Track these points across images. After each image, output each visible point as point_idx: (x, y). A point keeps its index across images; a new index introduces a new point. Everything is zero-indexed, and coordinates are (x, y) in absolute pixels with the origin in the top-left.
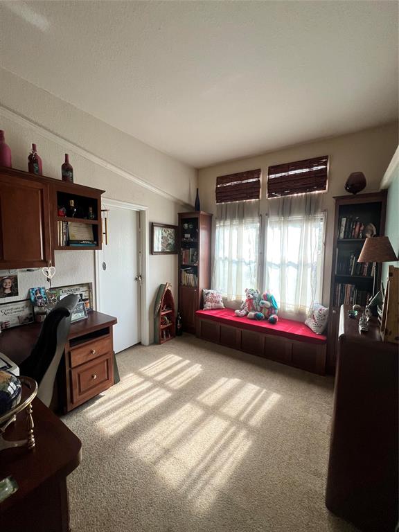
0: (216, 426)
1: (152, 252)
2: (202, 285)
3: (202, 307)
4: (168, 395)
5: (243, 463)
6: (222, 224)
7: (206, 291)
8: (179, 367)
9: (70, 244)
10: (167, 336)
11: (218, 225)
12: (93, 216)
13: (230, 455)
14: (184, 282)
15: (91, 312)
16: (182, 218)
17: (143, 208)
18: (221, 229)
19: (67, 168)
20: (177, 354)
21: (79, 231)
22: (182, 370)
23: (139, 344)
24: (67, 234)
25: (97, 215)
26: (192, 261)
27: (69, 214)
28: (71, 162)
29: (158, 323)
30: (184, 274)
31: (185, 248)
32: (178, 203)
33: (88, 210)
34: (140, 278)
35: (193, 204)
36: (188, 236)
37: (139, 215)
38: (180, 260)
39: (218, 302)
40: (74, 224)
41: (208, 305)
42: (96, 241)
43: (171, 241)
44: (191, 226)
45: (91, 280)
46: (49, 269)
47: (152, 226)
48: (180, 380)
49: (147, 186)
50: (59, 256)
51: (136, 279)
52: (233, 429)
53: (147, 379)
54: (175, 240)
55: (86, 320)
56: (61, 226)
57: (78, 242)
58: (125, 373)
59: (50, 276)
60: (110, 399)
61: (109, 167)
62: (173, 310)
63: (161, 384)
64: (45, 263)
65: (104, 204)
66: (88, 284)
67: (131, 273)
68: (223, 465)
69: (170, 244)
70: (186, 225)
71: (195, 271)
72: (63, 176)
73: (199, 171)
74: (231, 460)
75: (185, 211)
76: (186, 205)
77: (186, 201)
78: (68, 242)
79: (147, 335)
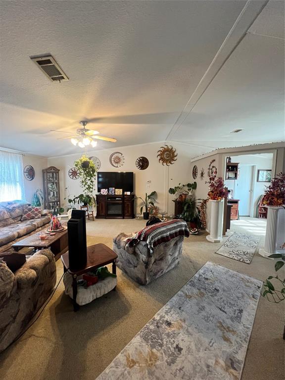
1: (258, 181)
10: (263, 217)
17: (255, 165)
21: (231, 175)
23: (249, 216)
25: (237, 170)
29: (258, 210)
33: (234, 169)
34: (251, 191)
37: (253, 167)
40: (230, 173)
42: (236, 177)
43: (269, 177)
45: (233, 189)
47: (259, 171)
57: (231, 178)
65: (239, 166)
67: (248, 189)
78: (228, 178)
79: (253, 213)
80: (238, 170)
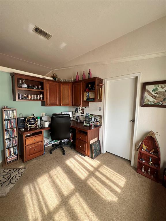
9: (87, 100)
12: (94, 89)
13: (33, 204)
17: (137, 75)
23: (130, 161)
24: (87, 96)
40: (90, 93)
48: (95, 184)
51: (132, 121)
52: (46, 212)
53: (96, 169)
56: (85, 94)
66: (101, 116)
68: (32, 199)
74: (31, 204)
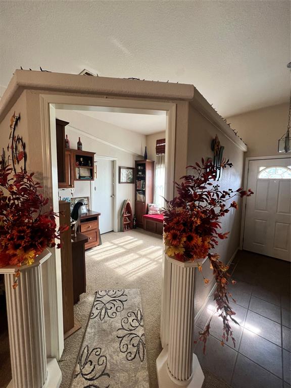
0: (143, 261)
1: (120, 182)
2: (148, 201)
3: (147, 213)
4: (124, 250)
5: (151, 271)
6: (159, 167)
7: (150, 204)
8: (131, 241)
9: (81, 178)
10: (128, 228)
11: (157, 167)
12: (90, 165)
14: (138, 199)
15: (89, 210)
16: (138, 163)
17: (115, 159)
18: (159, 169)
19: (79, 144)
20: (131, 236)
21: (84, 172)
22: (133, 242)
23: (113, 231)
24: (79, 173)
25: (92, 165)
26: (142, 187)
27: (80, 165)
28: (81, 141)
29: (123, 220)
30: (138, 195)
31: (139, 180)
32: (134, 155)
33: (88, 162)
34: (113, 196)
35: (144, 155)
36: (140, 173)
37: (113, 162)
38: (136, 187)
39: (157, 211)
40: (82, 169)
41: (151, 212)
42: (91, 177)
43: (131, 176)
44: (142, 168)
45: (89, 196)
46: (72, 189)
47: (120, 168)
49: (119, 148)
50: (76, 183)
51: (111, 196)
52: (151, 262)
53: (115, 244)
54: (133, 176)
55: (87, 213)
56: (77, 169)
57: (84, 177)
58: (104, 242)
59: (73, 192)
60: (97, 250)
61: (98, 139)
62: (131, 214)
63: (121, 247)
64: (71, 186)
65: (96, 158)
66: (87, 197)
67: (108, 193)
69: (130, 178)
70: (139, 167)
71: (144, 193)
72: (78, 148)
73: (147, 137)
75: (139, 159)
76: (139, 156)
77: (140, 154)
78: (80, 177)
79: (117, 227)
80: (95, 164)
